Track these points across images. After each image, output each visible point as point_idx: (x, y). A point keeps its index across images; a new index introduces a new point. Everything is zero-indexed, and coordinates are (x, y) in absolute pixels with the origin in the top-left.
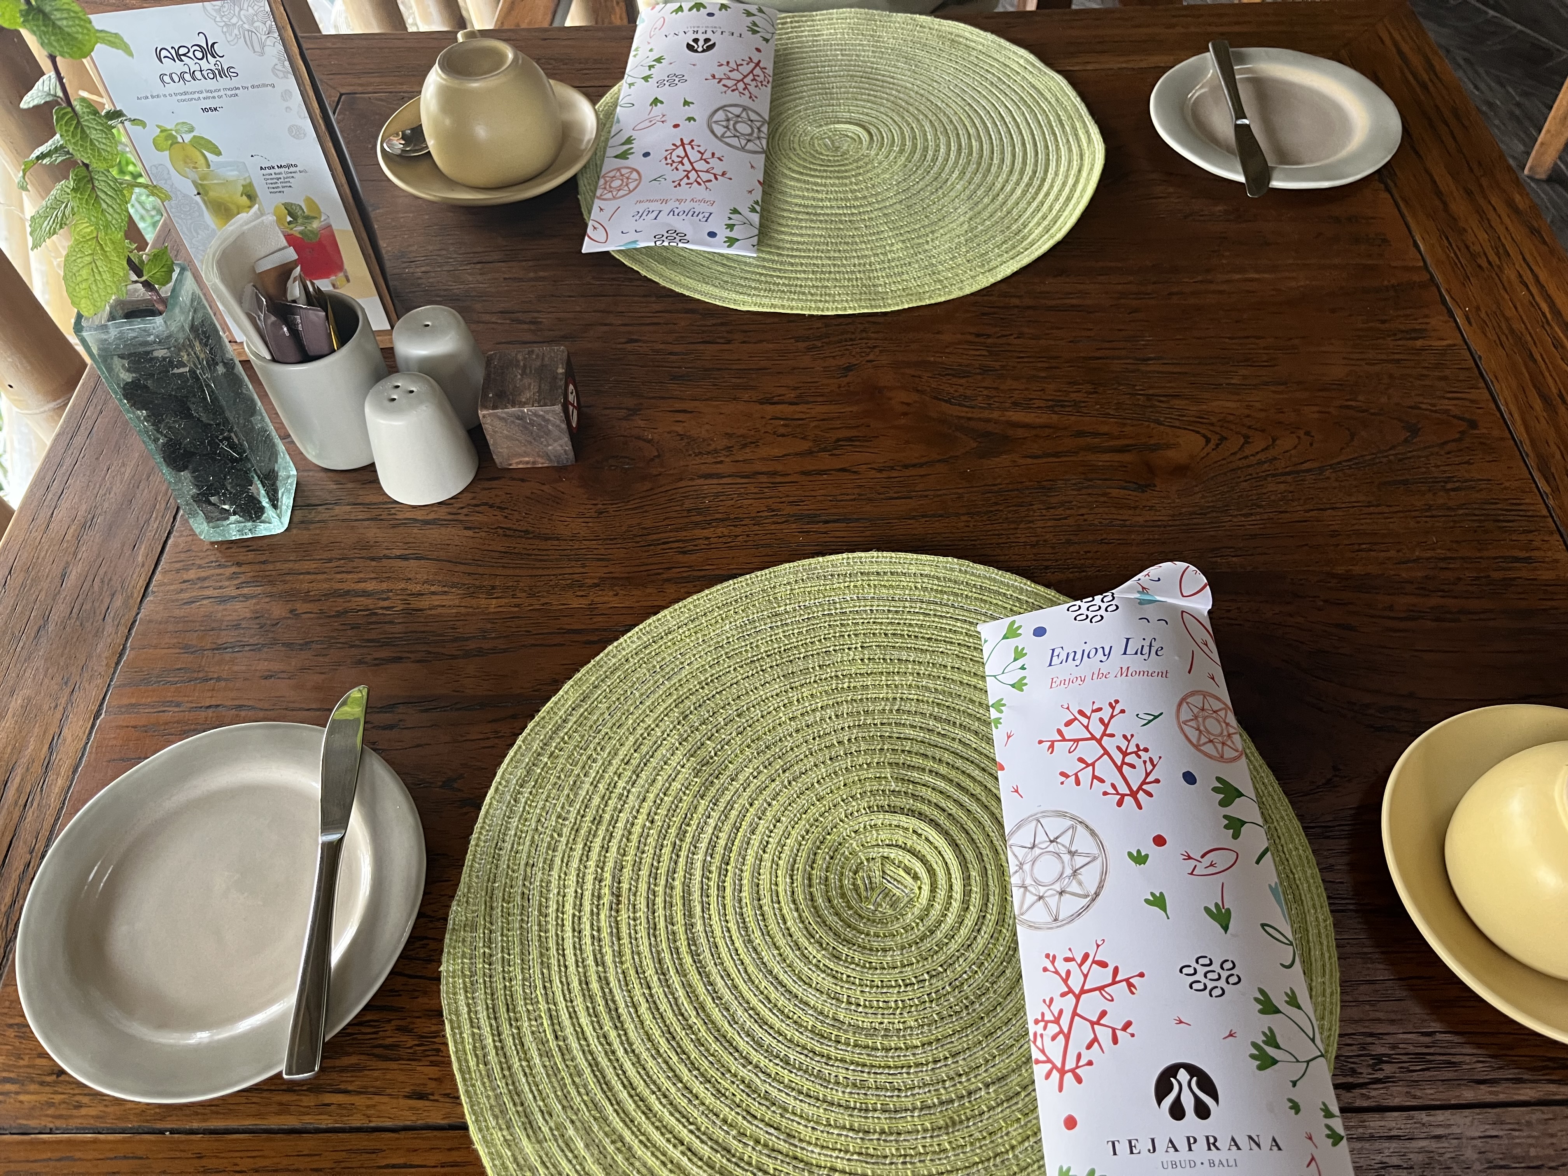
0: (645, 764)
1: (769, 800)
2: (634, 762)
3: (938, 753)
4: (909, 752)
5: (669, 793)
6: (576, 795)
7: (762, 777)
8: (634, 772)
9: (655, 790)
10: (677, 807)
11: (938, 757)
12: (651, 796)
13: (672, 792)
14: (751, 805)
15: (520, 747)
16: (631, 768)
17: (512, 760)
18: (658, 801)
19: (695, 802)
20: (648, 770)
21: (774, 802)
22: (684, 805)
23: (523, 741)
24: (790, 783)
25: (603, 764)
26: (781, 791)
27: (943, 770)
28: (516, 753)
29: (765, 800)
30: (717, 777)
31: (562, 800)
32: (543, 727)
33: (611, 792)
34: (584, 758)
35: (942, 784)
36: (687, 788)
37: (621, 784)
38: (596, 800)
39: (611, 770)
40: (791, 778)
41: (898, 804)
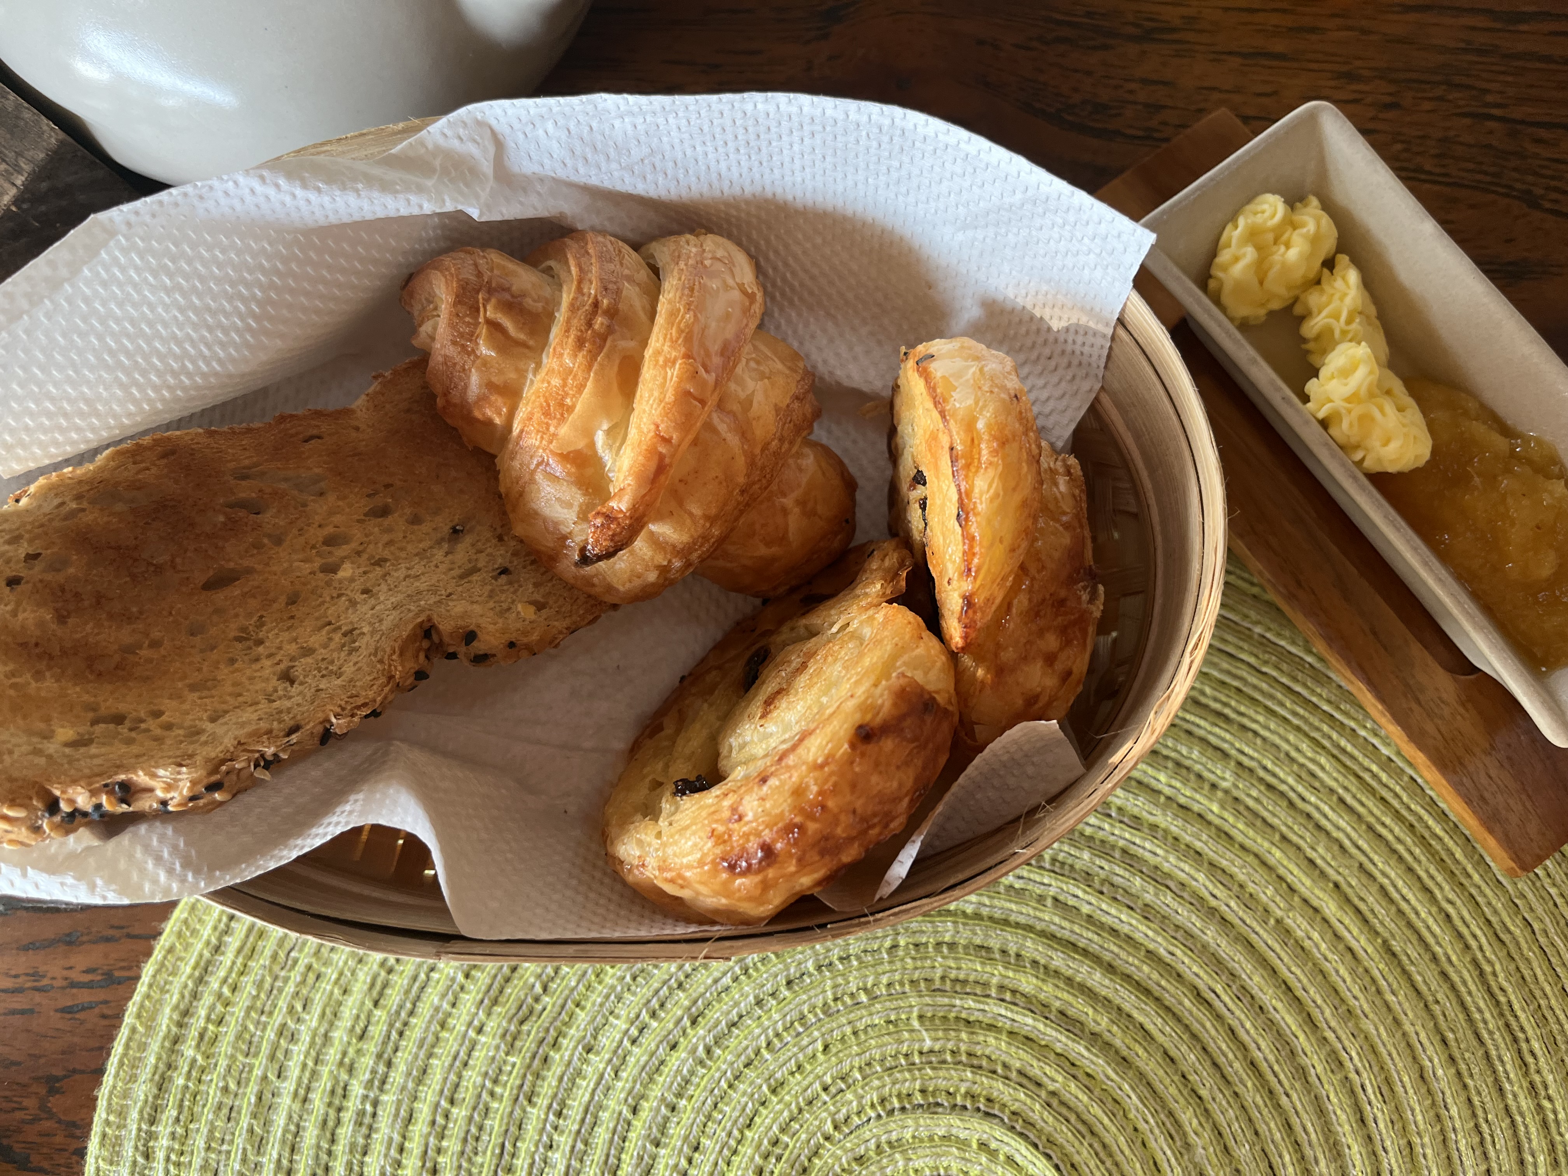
0: (401, 1034)
1: (670, 1098)
2: (377, 1031)
3: (1012, 941)
4: (952, 946)
5: (459, 1096)
6: (267, 1124)
7: (649, 1041)
8: (379, 1056)
9: (429, 1094)
10: (481, 1128)
11: (1012, 949)
12: (424, 1111)
13: (467, 1093)
14: (635, 1111)
15: (134, 1030)
16: (371, 1047)
17: (121, 1064)
18: (440, 1120)
19: (518, 1112)
20: (409, 1045)
21: (683, 1102)
22: (495, 1124)
23: (139, 1016)
24: (708, 1051)
25: (312, 1043)
26: (692, 1073)
27: (1027, 983)
28: (127, 1047)
29: (663, 1099)
30: (555, 1045)
31: (240, 1141)
32: (174, 973)
33: (340, 1110)
34: (270, 1034)
35: (1028, 1022)
36: (495, 1081)
37: (357, 1089)
38: (310, 1135)
39: (332, 1054)
40: (710, 1040)
41: (942, 1084)
